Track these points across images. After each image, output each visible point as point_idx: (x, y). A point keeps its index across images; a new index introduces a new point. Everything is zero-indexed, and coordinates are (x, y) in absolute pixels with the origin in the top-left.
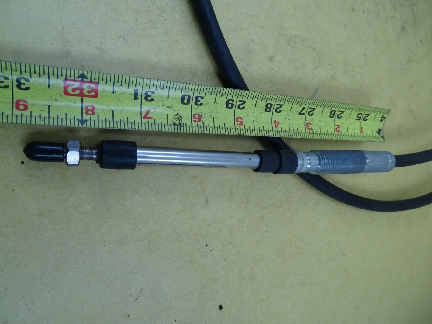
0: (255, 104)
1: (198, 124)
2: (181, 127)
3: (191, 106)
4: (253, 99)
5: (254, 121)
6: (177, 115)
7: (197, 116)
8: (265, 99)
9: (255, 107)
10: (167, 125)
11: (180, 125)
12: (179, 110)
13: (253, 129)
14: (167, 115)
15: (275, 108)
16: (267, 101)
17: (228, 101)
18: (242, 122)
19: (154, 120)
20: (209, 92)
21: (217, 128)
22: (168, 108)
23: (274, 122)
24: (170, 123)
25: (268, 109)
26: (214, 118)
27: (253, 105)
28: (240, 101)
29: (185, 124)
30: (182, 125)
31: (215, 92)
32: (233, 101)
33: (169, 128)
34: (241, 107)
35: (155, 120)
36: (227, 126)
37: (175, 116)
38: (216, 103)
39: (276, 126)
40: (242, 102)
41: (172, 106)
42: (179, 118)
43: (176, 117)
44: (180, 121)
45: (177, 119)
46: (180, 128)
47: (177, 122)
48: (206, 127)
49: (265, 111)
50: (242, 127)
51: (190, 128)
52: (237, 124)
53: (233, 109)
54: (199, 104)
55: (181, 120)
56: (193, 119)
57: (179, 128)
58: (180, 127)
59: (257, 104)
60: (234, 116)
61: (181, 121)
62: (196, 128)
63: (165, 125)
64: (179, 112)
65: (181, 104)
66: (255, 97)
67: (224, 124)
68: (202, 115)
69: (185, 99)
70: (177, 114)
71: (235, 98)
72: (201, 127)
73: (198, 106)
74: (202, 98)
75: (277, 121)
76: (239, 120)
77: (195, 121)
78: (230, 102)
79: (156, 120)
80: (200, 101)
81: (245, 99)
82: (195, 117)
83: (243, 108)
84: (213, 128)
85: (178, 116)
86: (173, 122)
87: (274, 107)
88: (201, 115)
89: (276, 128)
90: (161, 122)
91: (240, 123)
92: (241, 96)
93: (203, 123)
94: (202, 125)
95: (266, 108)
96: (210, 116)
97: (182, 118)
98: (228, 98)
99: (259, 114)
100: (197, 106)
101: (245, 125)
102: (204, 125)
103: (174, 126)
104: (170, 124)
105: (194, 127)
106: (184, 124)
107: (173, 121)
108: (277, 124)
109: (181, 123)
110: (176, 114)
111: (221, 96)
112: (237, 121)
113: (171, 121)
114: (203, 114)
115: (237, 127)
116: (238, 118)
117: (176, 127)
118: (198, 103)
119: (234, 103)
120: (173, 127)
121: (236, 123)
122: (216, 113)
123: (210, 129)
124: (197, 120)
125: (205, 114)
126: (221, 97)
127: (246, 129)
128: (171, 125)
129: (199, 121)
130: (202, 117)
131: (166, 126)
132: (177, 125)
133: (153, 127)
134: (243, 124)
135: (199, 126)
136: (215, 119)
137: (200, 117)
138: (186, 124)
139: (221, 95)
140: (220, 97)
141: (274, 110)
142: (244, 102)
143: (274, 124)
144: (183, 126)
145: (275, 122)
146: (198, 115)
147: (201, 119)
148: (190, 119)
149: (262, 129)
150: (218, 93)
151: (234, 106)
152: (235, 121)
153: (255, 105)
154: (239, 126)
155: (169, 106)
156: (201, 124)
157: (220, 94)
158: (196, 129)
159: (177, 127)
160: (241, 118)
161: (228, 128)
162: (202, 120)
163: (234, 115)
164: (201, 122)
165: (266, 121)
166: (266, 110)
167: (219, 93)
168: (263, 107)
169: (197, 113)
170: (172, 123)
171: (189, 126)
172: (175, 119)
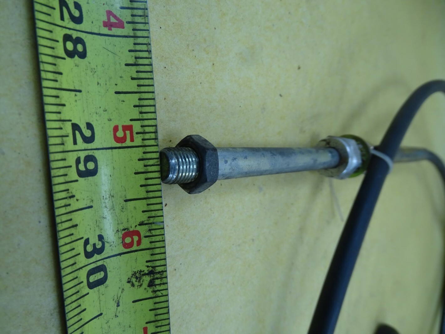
0: (74, 93)
1: (146, 237)
2: (157, 271)
3: (108, 260)
4: (63, 102)
5: (117, 93)
6: (131, 283)
7: (128, 240)
8: (55, 65)
9: (80, 91)
10: (154, 299)
11: (151, 273)
12: (120, 281)
13: (137, 96)
14: (134, 302)
15: (72, 25)
16: (60, 55)
17: (81, 174)
18: (125, 128)
19: (149, 324)
20: (72, 234)
21: (147, 192)
22: (121, 304)
23: (110, 29)
24: (150, 294)
25: (80, 48)
26: (126, 201)
27: (77, 98)
28: (75, 143)
29: (149, 264)
30: (151, 269)
31: (69, 218)
32: (78, 161)
33: (160, 295)
34: (88, 133)
35: (147, 323)
36: (140, 166)
37: (133, 285)
38: (91, 204)
39: (120, 25)
40: (77, 132)
41: (116, 298)
42: (137, 278)
43: (136, 284)
44: (144, 275)
45: (139, 281)
46: (159, 272)
47: (147, 279)
48: (149, 217)
49: (86, 58)
50: (137, 126)
51: (157, 252)
52: (132, 140)
53: (97, 154)
54: (100, 243)
55: (141, 271)
56: (135, 247)
57: (158, 276)
58: (156, 273)
59: (73, 88)
60: (114, 150)
61: (142, 273)
62: (153, 240)
63: (155, 303)
64: (125, 279)
65: (107, 282)
66: (57, 97)
67: (136, 173)
68: (124, 230)
69: (96, 279)
70: (129, 282)
71: (71, 159)
72: (150, 230)
73: (105, 243)
74: (87, 242)
75: (105, 19)
76: (120, 134)
77: (139, 243)
78: (82, 167)
79: (147, 321)
80: (94, 245)
81: (68, 128)
82: (131, 245)
83: (89, 126)
84: (149, 203)
85: (134, 280)
86: (147, 287)
87: (70, 29)
88: (123, 232)
89: (125, 24)
90: (151, 310)
91: (128, 133)
92: (63, 144)
93: (140, 225)
94: (146, 227)
95: (76, 57)
96: (124, 210)
97: (136, 270)
98: (75, 176)
99: (95, 75)
100: (107, 245)
101: (131, 120)
102: (146, 222)
103: (155, 285)
104: (152, 294)
105: (153, 245)
106: (148, 267)
107: (145, 289)
108: (113, 20)
109: (147, 272)
110: (129, 285)
111: (75, 199)
112: (123, 140)
113: (145, 291)
114: (121, 227)
115: (138, 140)
116: (117, 139)
117: (157, 282)
118: (99, 246)
119: (82, 155)
120: (158, 288)
121: (128, 143)
122: (113, 197)
123: (153, 209)
124: (136, 238)
125: (119, 222)
126: (77, 197)
127: (140, 117)
128: (154, 292)
129: (138, 233)
130: (127, 229)
131: (157, 300)
132: (154, 279)
133: (163, 324)
134: (129, 123)
135: (148, 234)
136: (128, 198)
137: (128, 233)
138: (147, 262)
139: (71, 201)
140: (77, 200)
141: (78, 27)
142: (75, 127)
143: (116, 31)
144: (152, 267)
145: (108, 25)
146: (124, 238)
147: (131, 230)
148: (136, 253)
149: (134, 69)
150: (69, 209)
151: (90, 153)
152: (124, 145)
153: (78, 93)
154: (135, 135)
155: (116, 305)
156: (143, 230)
157: (69, 205)
158: (158, 240)
159: (157, 278)
160: (116, 129)
161: (145, 166)
162: (133, 226)
163: (110, 150)
164: (140, 229)
165: (110, 53)
166: (83, 55)
167: (68, 207)
168: (77, 65)
169: (121, 240)
170: (150, 290)
171: (152, 255)
172: (141, 285)
